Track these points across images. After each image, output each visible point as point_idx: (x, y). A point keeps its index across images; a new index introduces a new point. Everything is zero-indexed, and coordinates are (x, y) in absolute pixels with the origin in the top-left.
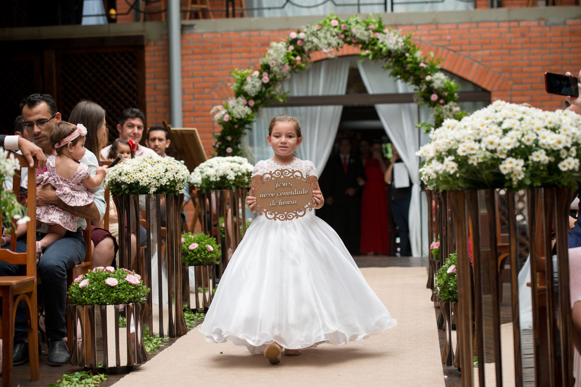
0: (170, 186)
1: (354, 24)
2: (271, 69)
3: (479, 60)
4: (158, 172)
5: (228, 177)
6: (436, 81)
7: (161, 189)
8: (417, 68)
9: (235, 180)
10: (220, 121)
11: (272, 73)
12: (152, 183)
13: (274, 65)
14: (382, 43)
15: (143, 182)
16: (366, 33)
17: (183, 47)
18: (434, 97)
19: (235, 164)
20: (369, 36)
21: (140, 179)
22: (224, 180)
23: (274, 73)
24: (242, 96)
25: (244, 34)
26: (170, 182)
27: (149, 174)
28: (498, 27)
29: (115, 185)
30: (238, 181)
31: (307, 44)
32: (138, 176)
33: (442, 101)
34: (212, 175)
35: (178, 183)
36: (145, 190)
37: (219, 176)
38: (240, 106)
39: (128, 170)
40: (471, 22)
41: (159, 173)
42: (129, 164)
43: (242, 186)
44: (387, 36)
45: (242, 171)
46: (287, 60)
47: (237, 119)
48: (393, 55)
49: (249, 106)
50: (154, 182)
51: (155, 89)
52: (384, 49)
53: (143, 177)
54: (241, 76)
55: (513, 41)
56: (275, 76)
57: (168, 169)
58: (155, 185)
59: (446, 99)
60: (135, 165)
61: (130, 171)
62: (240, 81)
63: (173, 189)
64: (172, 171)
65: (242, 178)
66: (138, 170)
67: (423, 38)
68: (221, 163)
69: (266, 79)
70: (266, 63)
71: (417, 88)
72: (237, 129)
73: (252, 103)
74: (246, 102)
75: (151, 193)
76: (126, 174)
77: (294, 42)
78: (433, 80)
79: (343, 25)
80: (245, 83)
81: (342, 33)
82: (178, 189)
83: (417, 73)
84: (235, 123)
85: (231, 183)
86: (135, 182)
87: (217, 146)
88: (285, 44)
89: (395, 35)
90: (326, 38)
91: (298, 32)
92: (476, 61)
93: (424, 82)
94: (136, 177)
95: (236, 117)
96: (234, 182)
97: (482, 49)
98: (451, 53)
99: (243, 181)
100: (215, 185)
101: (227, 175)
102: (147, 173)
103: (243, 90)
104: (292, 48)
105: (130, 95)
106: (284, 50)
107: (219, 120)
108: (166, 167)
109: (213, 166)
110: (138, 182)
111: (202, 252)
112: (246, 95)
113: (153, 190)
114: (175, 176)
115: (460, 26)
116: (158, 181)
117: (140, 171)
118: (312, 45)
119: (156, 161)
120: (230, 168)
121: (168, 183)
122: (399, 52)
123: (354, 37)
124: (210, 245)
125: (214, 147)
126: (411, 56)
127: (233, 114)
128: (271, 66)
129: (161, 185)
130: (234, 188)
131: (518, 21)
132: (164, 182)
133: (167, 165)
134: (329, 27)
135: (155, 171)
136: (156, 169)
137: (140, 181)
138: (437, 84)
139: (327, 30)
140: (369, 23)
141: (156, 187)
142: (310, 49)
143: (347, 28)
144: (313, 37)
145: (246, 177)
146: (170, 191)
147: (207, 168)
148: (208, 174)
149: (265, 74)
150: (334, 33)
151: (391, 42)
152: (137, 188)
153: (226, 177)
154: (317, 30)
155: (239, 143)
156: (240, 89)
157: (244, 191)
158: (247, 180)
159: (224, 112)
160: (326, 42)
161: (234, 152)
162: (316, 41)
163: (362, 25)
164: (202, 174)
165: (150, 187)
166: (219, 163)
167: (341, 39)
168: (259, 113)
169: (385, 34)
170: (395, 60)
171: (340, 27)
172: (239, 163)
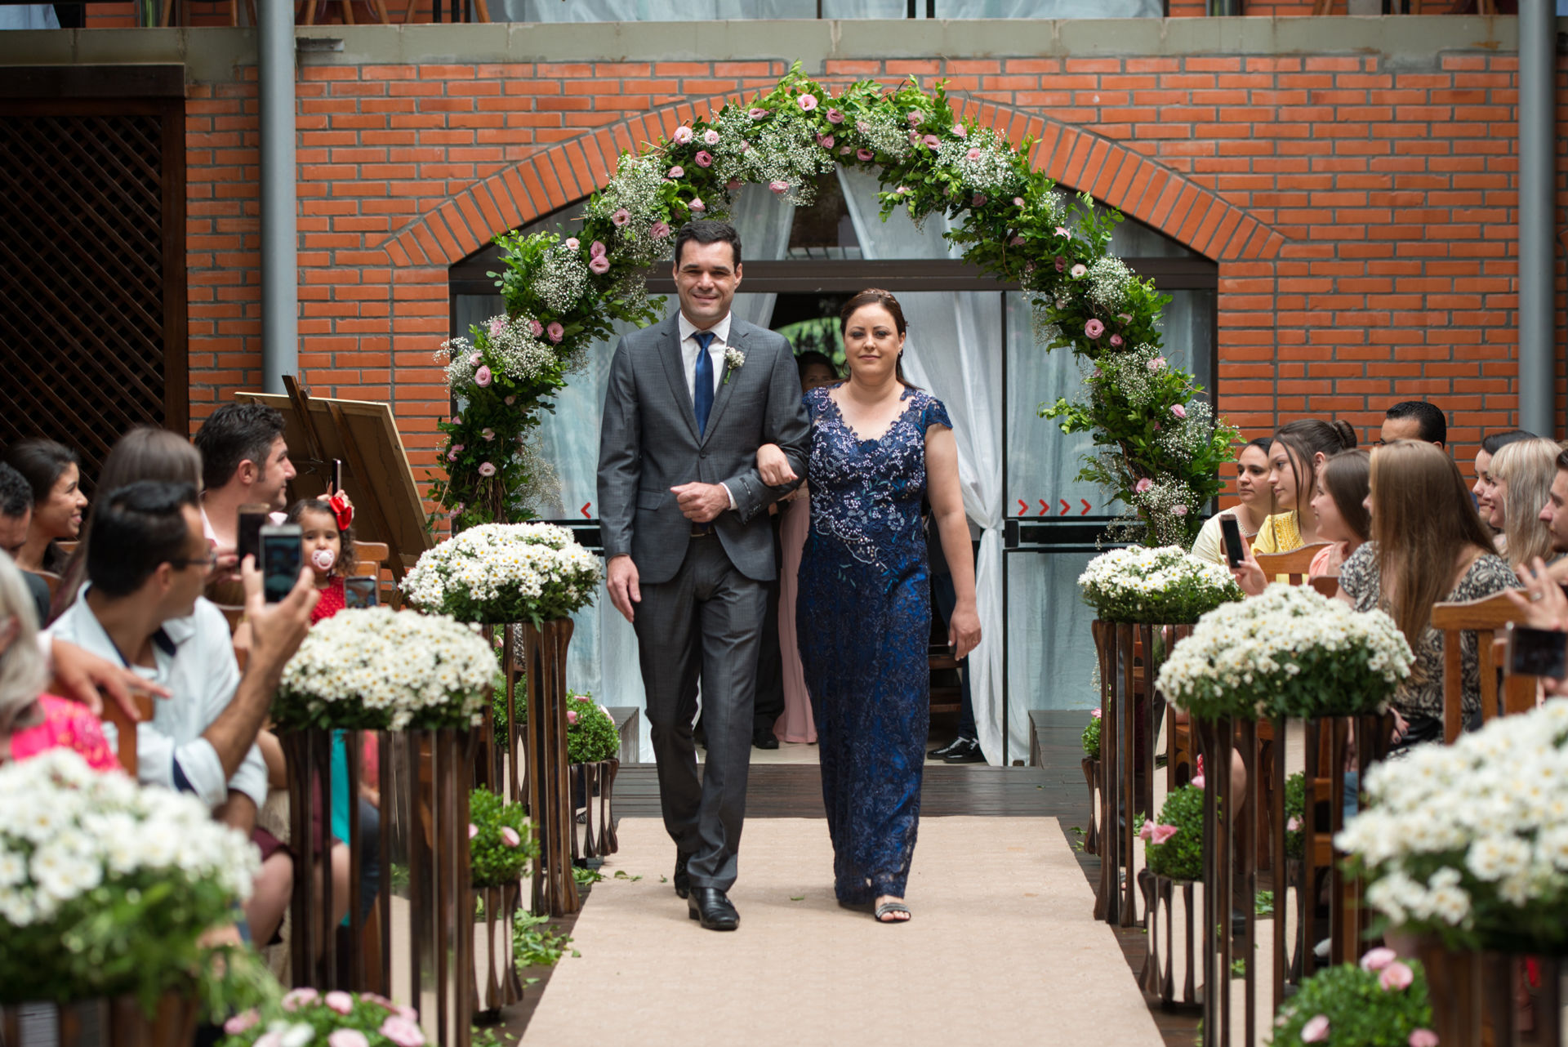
0: (449, 706)
1: (862, 107)
2: (617, 233)
3: (1186, 167)
4: (417, 668)
5: (522, 589)
6: (1101, 283)
7: (423, 716)
8: (1046, 242)
9: (542, 598)
10: (460, 384)
11: (620, 245)
12: (402, 701)
13: (627, 221)
14: (947, 167)
15: (375, 697)
16: (898, 134)
17: (301, 108)
18: (1095, 328)
19: (540, 547)
20: (908, 145)
21: (365, 687)
22: (508, 597)
23: (625, 245)
24: (528, 310)
25: (486, 72)
26: (451, 695)
27: (391, 672)
28: (1243, 70)
29: (284, 700)
30: (551, 599)
31: (726, 164)
32: (355, 680)
33: (1115, 340)
34: (477, 584)
35: (470, 694)
36: (378, 719)
37: (497, 584)
38: (524, 342)
39: (328, 662)
40: (1165, 56)
41: (421, 671)
42: (327, 639)
43: (559, 613)
44: (962, 147)
45: (561, 571)
46: (666, 210)
47: (515, 380)
48: (975, 203)
49: (549, 342)
50: (406, 698)
51: (215, 231)
52: (954, 187)
53: (374, 683)
54: (525, 252)
55: (1284, 114)
56: (627, 253)
57: (443, 655)
58: (407, 704)
59: (1127, 333)
60: (348, 645)
61: (333, 665)
62: (523, 268)
63: (455, 713)
64: (454, 662)
65: (562, 590)
66: (357, 659)
67: (1021, 99)
68: (500, 546)
69: (601, 262)
70: (602, 217)
71: (1043, 296)
72: (511, 408)
73: (558, 332)
74: (539, 333)
75: (394, 728)
76: (322, 673)
77: (683, 153)
78: (1092, 279)
79: (832, 110)
80: (538, 272)
81: (828, 134)
82: (466, 714)
83: (1046, 255)
84: (509, 392)
85: (532, 606)
86: (349, 696)
87: (451, 456)
88: (658, 160)
89: (984, 146)
90: (782, 150)
91: (699, 126)
92: (1175, 170)
93: (1061, 284)
95: (513, 376)
96: (538, 602)
97: (1196, 137)
98: (1104, 144)
99: (564, 599)
100: (482, 610)
101: (521, 582)
102: (385, 669)
103: (533, 293)
104: (678, 171)
105: (138, 247)
106: (657, 178)
107: (458, 380)
108: (435, 649)
109: (478, 552)
110: (357, 699)
111: (487, 849)
112: (539, 308)
113: (401, 720)
114: (464, 675)
115: (1130, 69)
116: (416, 695)
117: (365, 664)
118: (741, 167)
119: (406, 630)
120: (529, 561)
121: (445, 699)
122: (995, 195)
123: (863, 144)
124: (508, 825)
125: (442, 458)
126: (1031, 208)
127: (504, 366)
128: (618, 224)
129: (425, 707)
130: (537, 620)
131: (1303, 56)
132: (434, 696)
133: (438, 641)
134: (792, 114)
135: (407, 663)
136: (409, 656)
137: (364, 693)
138: (1103, 292)
139: (785, 125)
140: (907, 103)
141: (409, 710)
142: (733, 178)
143: (844, 118)
144: (744, 144)
145: (573, 588)
146: (449, 719)
147: (458, 559)
148: (463, 579)
149: (598, 247)
150: (805, 134)
151: (974, 166)
152: (356, 713)
153: (518, 587)
154: (756, 123)
155: (516, 446)
156: (521, 289)
157: (564, 626)
158: (575, 596)
159: (473, 358)
160: (783, 161)
161: (500, 471)
162: (751, 154)
163: (886, 112)
164: (443, 576)
165: (395, 711)
166: (494, 545)
167: (827, 150)
168: (579, 361)
169: (956, 139)
170: (984, 218)
171: (824, 116)
172: (551, 543)
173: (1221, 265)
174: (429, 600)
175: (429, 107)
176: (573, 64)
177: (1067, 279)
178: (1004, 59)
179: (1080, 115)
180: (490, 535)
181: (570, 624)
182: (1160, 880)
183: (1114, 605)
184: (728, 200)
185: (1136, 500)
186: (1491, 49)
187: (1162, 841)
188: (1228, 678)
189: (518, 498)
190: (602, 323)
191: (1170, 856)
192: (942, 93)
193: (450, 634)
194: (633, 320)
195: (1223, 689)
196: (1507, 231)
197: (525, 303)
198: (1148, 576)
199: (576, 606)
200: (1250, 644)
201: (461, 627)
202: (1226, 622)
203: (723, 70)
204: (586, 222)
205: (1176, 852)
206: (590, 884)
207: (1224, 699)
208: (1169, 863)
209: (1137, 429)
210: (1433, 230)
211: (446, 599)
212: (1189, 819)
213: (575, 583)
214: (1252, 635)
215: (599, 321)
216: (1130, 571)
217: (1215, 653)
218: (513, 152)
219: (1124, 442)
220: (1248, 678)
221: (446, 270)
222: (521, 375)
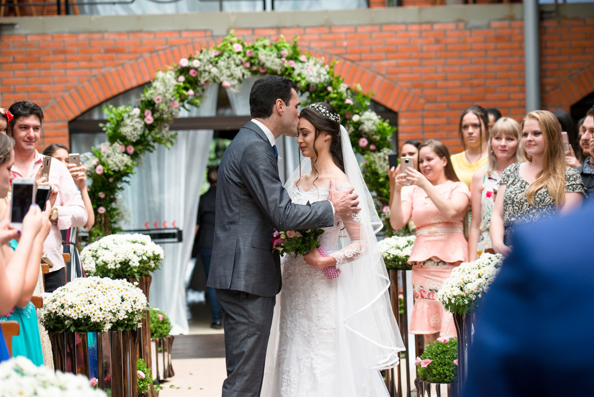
0: (129, 320)
1: (261, 49)
2: (156, 106)
3: (384, 72)
4: (114, 304)
5: (130, 263)
6: (366, 122)
7: (117, 325)
8: (342, 105)
9: (139, 267)
10: (89, 173)
11: (158, 111)
12: (108, 318)
13: (160, 101)
14: (299, 75)
15: (96, 317)
16: (278, 61)
19: (137, 244)
20: (282, 65)
21: (91, 313)
22: (124, 267)
23: (160, 111)
24: (118, 140)
25: (82, 37)
26: (129, 315)
27: (102, 306)
28: (407, 30)
29: (53, 319)
30: (143, 267)
31: (203, 75)
32: (88, 310)
33: (372, 147)
34: (110, 262)
35: (137, 314)
36: (97, 328)
37: (119, 261)
38: (117, 154)
39: (74, 303)
40: (373, 25)
41: (116, 305)
42: (72, 292)
43: (146, 273)
44: (305, 65)
45: (147, 255)
46: (178, 95)
47: (114, 171)
48: (311, 90)
49: (128, 154)
50: (110, 317)
52: (303, 83)
53: (95, 311)
54: (116, 115)
55: (425, 48)
56: (162, 114)
57: (125, 297)
58: (110, 320)
59: (377, 144)
60: (81, 294)
61: (76, 303)
62: (115, 122)
63: (131, 323)
64: (129, 300)
65: (147, 263)
66: (87, 300)
69: (150, 119)
70: (149, 99)
72: (112, 183)
73: (131, 150)
74: (124, 150)
75: (105, 331)
76: (71, 307)
77: (184, 71)
78: (362, 121)
79: (248, 51)
80: (122, 124)
81: (247, 61)
82: (136, 323)
83: (342, 111)
84: (110, 176)
85: (135, 270)
86: (84, 317)
88: (173, 74)
89: (315, 64)
90: (228, 68)
91: (190, 59)
92: (379, 73)
93: (350, 123)
94: (86, 310)
95: (113, 169)
96: (137, 268)
97: (388, 59)
98: (348, 63)
99: (148, 267)
100: (113, 273)
101: (130, 260)
102: (99, 304)
103: (120, 133)
104: (182, 78)
106: (174, 82)
108: (121, 294)
109: (109, 248)
110: (89, 317)
112: (123, 139)
113: (108, 326)
114: (134, 306)
115: (360, 30)
116: (114, 316)
117: (90, 302)
118: (209, 76)
119: (107, 286)
120: (133, 251)
121: (127, 317)
122: (320, 86)
123: (263, 66)
126: (335, 91)
127: (109, 165)
128: (157, 102)
129: (118, 321)
131: (431, 23)
132: (122, 316)
133: (122, 291)
134: (231, 53)
135: (110, 301)
136: (110, 298)
137: (91, 315)
138: (367, 127)
139: (228, 58)
140: (281, 47)
141: (111, 322)
142: (206, 82)
143: (253, 54)
144: (210, 66)
145: (152, 262)
146: (128, 324)
147: (101, 250)
148: (104, 260)
149: (148, 113)
150: (238, 62)
151: (311, 73)
152: (87, 325)
153: (128, 262)
154: (216, 57)
155: (114, 200)
156: (115, 131)
157: (148, 278)
158: (153, 265)
159: (95, 161)
160: (229, 73)
161: (107, 211)
162: (214, 70)
163: (271, 50)
164: (95, 258)
165: (105, 323)
166: (117, 244)
167: (247, 68)
168: (140, 161)
169: (302, 62)
170: (316, 96)
171: (245, 53)
172: (141, 243)
173: (400, 114)
174: (89, 269)
175: (57, 52)
176: (120, 33)
177: (351, 122)
178: (305, 28)
179: (338, 51)
180: (114, 240)
181: (150, 277)
182: (425, 383)
183: (389, 263)
184: (203, 90)
185: (384, 216)
186: (511, 18)
187: (426, 366)
188: (471, 296)
189: (115, 222)
190: (150, 145)
191: (429, 373)
192: (295, 42)
193: (127, 287)
194: (164, 144)
195: (468, 301)
196: (520, 96)
197: (115, 137)
198: (404, 249)
199: (153, 270)
200: (480, 281)
201: (131, 284)
202: (467, 272)
203: (185, 35)
204: (142, 101)
205: (432, 371)
206: (158, 391)
207: (468, 305)
208: (429, 376)
209: (383, 185)
210: (489, 96)
211: (97, 268)
212: (437, 356)
213: (154, 260)
214: (480, 277)
215: (148, 145)
216: (395, 248)
217: (463, 285)
218: (95, 72)
219: (377, 191)
220: (480, 296)
221: (66, 124)
222: (116, 169)
